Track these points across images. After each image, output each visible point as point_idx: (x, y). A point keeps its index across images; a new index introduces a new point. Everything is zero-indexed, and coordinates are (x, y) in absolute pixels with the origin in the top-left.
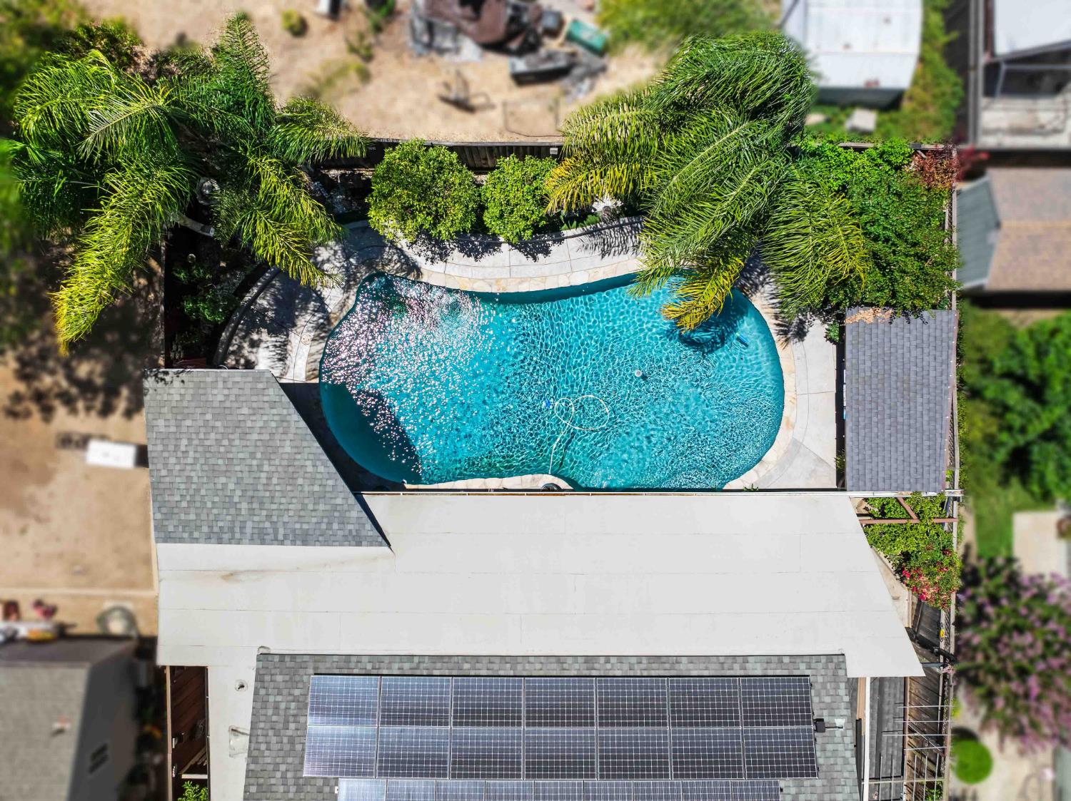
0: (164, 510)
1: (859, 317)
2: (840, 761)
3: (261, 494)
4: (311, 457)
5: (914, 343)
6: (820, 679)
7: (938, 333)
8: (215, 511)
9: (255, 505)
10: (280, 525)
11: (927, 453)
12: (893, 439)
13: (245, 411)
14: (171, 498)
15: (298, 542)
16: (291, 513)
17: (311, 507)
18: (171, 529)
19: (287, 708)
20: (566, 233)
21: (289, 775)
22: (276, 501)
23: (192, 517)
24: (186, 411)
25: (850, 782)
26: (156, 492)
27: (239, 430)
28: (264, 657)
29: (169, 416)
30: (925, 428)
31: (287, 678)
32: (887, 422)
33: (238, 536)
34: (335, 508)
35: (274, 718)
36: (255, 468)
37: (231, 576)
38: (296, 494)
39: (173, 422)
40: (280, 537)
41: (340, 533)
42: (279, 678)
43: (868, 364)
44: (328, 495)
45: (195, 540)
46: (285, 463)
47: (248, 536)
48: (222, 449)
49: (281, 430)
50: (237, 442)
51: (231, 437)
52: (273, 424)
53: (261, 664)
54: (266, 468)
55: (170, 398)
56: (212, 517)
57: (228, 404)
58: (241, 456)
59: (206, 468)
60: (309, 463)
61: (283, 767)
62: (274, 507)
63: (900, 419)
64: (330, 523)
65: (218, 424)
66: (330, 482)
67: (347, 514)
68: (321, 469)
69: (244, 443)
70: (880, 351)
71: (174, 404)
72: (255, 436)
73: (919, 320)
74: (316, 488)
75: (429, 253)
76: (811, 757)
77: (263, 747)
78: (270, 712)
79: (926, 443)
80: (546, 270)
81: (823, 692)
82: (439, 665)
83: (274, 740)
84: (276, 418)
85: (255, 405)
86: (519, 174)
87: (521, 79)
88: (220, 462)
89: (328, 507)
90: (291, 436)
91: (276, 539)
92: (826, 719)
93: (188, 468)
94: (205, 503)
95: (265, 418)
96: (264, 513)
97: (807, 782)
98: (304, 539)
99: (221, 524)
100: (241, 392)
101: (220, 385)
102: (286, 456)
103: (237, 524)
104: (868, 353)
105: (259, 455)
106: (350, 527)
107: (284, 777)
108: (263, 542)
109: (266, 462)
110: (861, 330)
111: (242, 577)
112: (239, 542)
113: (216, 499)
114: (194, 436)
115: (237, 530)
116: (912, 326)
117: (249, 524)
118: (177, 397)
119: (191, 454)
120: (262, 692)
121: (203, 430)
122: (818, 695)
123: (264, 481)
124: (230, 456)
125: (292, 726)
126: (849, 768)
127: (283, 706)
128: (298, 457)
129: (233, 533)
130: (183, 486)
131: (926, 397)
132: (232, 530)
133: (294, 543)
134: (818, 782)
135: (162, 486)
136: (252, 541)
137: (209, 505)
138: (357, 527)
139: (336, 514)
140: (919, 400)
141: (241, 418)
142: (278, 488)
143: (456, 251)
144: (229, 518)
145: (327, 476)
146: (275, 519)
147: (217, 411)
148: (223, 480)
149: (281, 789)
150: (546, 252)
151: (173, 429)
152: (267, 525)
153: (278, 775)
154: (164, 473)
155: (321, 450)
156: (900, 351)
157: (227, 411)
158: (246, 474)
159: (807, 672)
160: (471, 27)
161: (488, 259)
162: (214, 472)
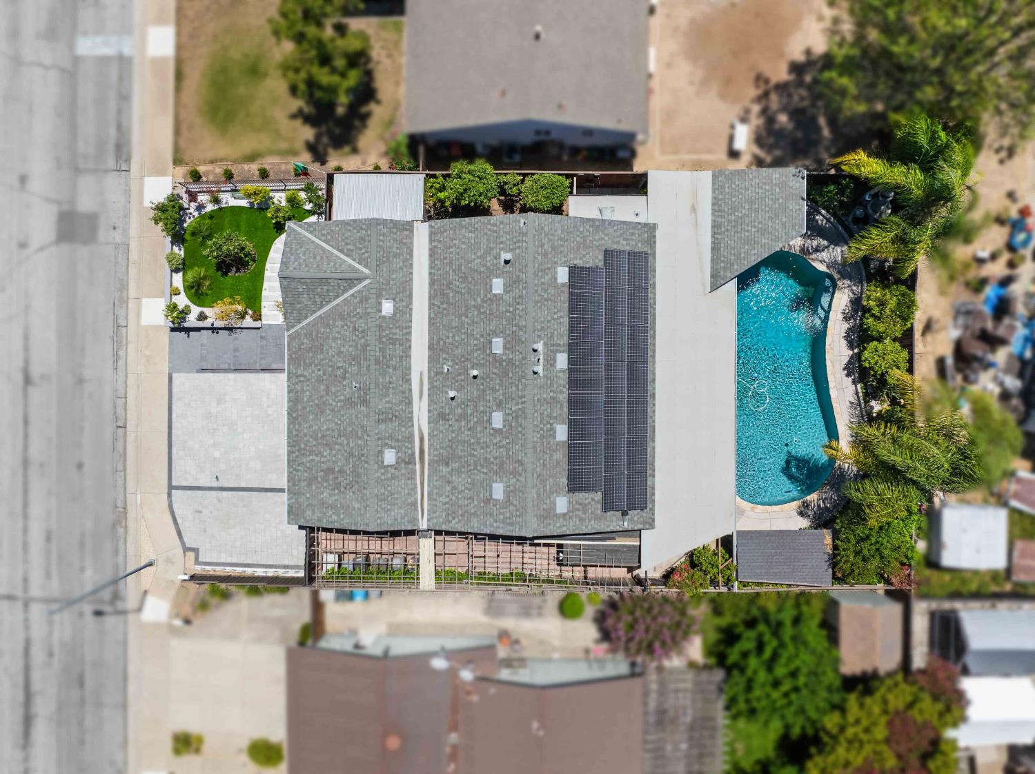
0: (730, 176)
1: (827, 536)
2: (608, 523)
3: (740, 227)
4: (760, 253)
5: (814, 564)
6: (644, 515)
7: (820, 576)
8: (730, 202)
9: (733, 224)
10: (723, 236)
11: (758, 571)
12: (764, 554)
13: (784, 220)
14: (737, 180)
15: (713, 245)
16: (729, 242)
17: (732, 252)
18: (720, 179)
19: (632, 239)
20: (859, 386)
21: (603, 242)
22: (736, 234)
23: (727, 190)
24: (784, 189)
25: (599, 528)
26: (740, 172)
27: (773, 216)
28: (654, 227)
29: (781, 180)
30: (771, 571)
31: (646, 239)
32: (773, 551)
33: (717, 214)
34: (732, 265)
35: (628, 233)
36: (753, 224)
37: (694, 209)
38: (740, 245)
39: (778, 182)
40: (716, 236)
41: (719, 267)
42: (646, 235)
43: (803, 541)
44: (739, 261)
45: (714, 191)
46: (756, 239)
47: (717, 219)
48: (763, 207)
49: (773, 237)
50: (767, 215)
51: (770, 212)
52: (777, 234)
53: (652, 225)
54: (753, 229)
55: (791, 181)
56: (727, 201)
57: (788, 211)
58: (760, 217)
59: (753, 198)
60: (756, 251)
61: (606, 238)
62: (733, 233)
63: (775, 558)
64: (724, 262)
65: (777, 206)
66: (746, 263)
67: (729, 271)
68: (753, 258)
69: (767, 219)
70: (810, 547)
71: (788, 183)
72: (770, 224)
73: (826, 567)
74: (743, 255)
75: (847, 311)
76: (613, 509)
77: (615, 228)
78: (631, 231)
79: (763, 571)
80: (838, 376)
81: (639, 516)
82: (652, 318)
83: (618, 234)
84: (780, 236)
85: (787, 225)
86: (900, 360)
87: (941, 362)
88: (757, 206)
89: (732, 261)
90: (770, 243)
91: (715, 234)
92: (627, 517)
93: (754, 189)
94: (735, 197)
95: (780, 230)
96: (729, 228)
97: (600, 506)
98: (715, 248)
99: (723, 205)
100: (794, 217)
101: (798, 207)
102: (759, 240)
103: (723, 214)
104: (809, 541)
105: (760, 226)
106: (722, 272)
107: (602, 239)
108: (713, 227)
109: (756, 230)
110: (820, 537)
111: (693, 216)
112: (713, 214)
113: (736, 203)
114: (770, 193)
115: (720, 214)
116: (823, 563)
117: (723, 220)
118: (791, 185)
119: (760, 191)
120: (640, 227)
121: (773, 197)
122: (638, 513)
123: (746, 229)
124: (760, 211)
125: (625, 243)
126: (606, 528)
127: (633, 237)
128: (759, 246)
129: (718, 212)
130: (743, 186)
131: (787, 571)
132: (720, 211)
133: (713, 243)
134: (599, 512)
135: (743, 175)
136: (714, 221)
137: (733, 199)
138: (722, 276)
139: (729, 265)
140: (786, 567)
141: (780, 217)
142: (743, 235)
143: (848, 326)
144: (726, 210)
145: (749, 260)
146: (726, 233)
147: (784, 205)
148: (747, 207)
149: (597, 238)
150: (848, 375)
151: (774, 181)
152: (723, 230)
153: (603, 236)
154: (751, 176)
155: (763, 258)
156: (810, 557)
157: (784, 210)
158: (750, 219)
159: (648, 508)
160: (968, 334)
161: (844, 343)
162: (752, 202)
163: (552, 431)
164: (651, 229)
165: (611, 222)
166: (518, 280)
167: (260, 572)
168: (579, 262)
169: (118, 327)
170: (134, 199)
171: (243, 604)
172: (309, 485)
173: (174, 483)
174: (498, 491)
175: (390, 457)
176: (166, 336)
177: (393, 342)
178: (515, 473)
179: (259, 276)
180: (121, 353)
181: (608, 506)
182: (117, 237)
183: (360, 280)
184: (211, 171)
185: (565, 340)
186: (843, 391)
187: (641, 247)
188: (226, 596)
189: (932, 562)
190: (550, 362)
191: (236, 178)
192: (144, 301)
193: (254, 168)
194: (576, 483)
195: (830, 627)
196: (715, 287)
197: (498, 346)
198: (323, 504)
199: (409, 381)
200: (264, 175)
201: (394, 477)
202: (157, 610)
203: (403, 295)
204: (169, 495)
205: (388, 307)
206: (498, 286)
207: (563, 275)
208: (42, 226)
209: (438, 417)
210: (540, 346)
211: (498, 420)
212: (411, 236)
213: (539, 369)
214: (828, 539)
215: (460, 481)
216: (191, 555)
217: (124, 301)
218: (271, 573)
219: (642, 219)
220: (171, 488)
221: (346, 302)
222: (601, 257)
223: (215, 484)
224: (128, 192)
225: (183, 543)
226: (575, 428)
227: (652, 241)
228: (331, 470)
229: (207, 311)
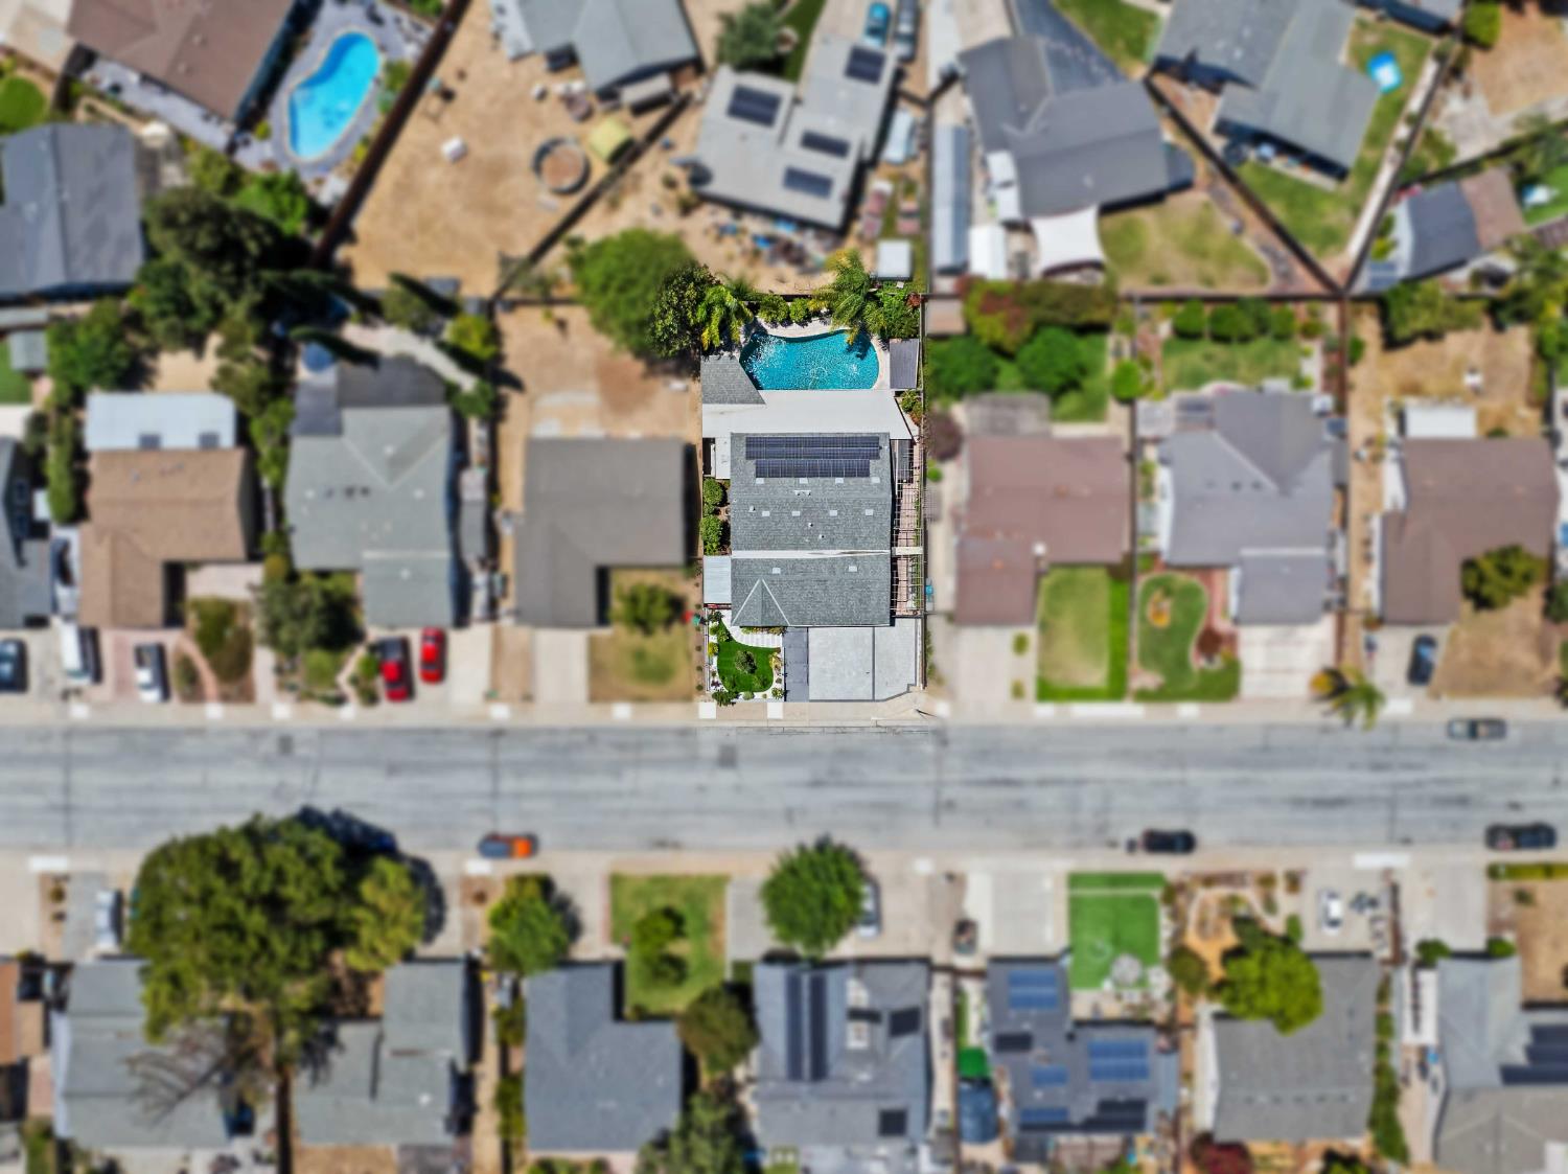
0: (703, 394)
2: (886, 456)
3: (732, 390)
4: (745, 380)
6: (881, 438)
7: (914, 345)
8: (718, 395)
10: (736, 399)
11: (912, 378)
12: (902, 374)
14: (706, 390)
16: (740, 395)
17: (745, 393)
18: (706, 400)
20: (813, 320)
23: (712, 397)
24: (712, 367)
25: (888, 461)
27: (726, 372)
28: (732, 434)
30: (911, 370)
31: (741, 439)
32: (901, 369)
34: (751, 393)
35: (737, 448)
37: (722, 413)
38: (741, 390)
40: (736, 402)
41: (752, 400)
42: (738, 439)
43: (897, 354)
44: (749, 389)
45: (712, 403)
46: (738, 381)
47: (728, 401)
49: (735, 370)
52: (733, 368)
56: (717, 397)
57: (723, 365)
58: (727, 380)
59: (717, 383)
60: (742, 379)
61: (740, 459)
62: (735, 393)
63: (904, 369)
64: (749, 397)
65: (720, 370)
66: (750, 385)
67: (754, 395)
68: (748, 383)
70: (899, 351)
72: (730, 374)
73: (909, 342)
74: (746, 388)
75: (772, 326)
76: (879, 454)
77: (734, 454)
78: (736, 446)
79: (911, 375)
80: (806, 331)
81: (881, 441)
83: (737, 452)
84: (734, 366)
85: (730, 365)
86: (800, 303)
87: (801, 276)
88: (721, 381)
89: (749, 393)
90: (739, 371)
92: (881, 447)
94: (715, 391)
96: (732, 395)
97: (876, 461)
98: (742, 402)
99: (720, 398)
100: (724, 360)
102: (739, 377)
103: (725, 398)
104: (897, 351)
105: (731, 379)
106: (755, 398)
108: (732, 403)
109: (733, 381)
110: (896, 346)
111: (725, 413)
113: (719, 392)
114: (714, 374)
115: (725, 400)
116: (907, 343)
119: (713, 378)
120: (733, 442)
121: (716, 372)
122: (879, 441)
124: (724, 380)
125: (743, 449)
126: (888, 458)
127: (740, 445)
130: (709, 387)
131: (911, 362)
132: (723, 400)
133: (740, 404)
134: (880, 461)
135: (704, 386)
136: (729, 403)
138: (757, 398)
139: (751, 395)
140: (909, 362)
141: (727, 368)
142: (736, 388)
143: (780, 326)
146: (735, 397)
147: (720, 367)
148: (721, 387)
149: (740, 463)
150: (806, 325)
151: (707, 372)
152: (733, 399)
154: (704, 382)
155: (748, 378)
156: (904, 351)
157: (723, 367)
158: (728, 384)
159: (878, 436)
160: (784, 258)
161: (789, 328)
162: (719, 384)
163: (839, 485)
164: (734, 437)
165: (732, 456)
166: (763, 504)
167: (919, 648)
168: (753, 473)
169: (784, 732)
170: (710, 725)
171: (938, 658)
172: (869, 612)
173: (871, 698)
174: (869, 512)
175: (853, 569)
176: (790, 704)
177: (793, 568)
178: (860, 504)
179: (756, 650)
180: (799, 730)
181: (876, 456)
182: (733, 733)
183: (763, 585)
184: (696, 679)
185: (793, 480)
186: (816, 327)
187: (744, 441)
188: (933, 667)
189: (908, 280)
190: (804, 487)
191: (700, 664)
192: (769, 716)
193: (696, 654)
194: (865, 473)
195: (941, 338)
196: (763, 402)
197: (796, 513)
198: (878, 604)
199: (814, 560)
200: (699, 649)
201: (863, 567)
202: (942, 709)
203: (769, 563)
204: (878, 701)
205: (776, 571)
206: (766, 514)
207: (760, 481)
208: (726, 777)
209: (832, 544)
210: (797, 492)
211: (833, 513)
212: (739, 560)
213: (808, 492)
214: (895, 340)
215: (865, 532)
216: (911, 688)
217: (769, 728)
218: (919, 642)
219: (729, 441)
220: (873, 700)
221: (774, 592)
222: (750, 462)
223: (871, 674)
224: (708, 728)
225: (904, 693)
226: (837, 474)
227: (739, 436)
228: (860, 600)
229: (775, 678)
